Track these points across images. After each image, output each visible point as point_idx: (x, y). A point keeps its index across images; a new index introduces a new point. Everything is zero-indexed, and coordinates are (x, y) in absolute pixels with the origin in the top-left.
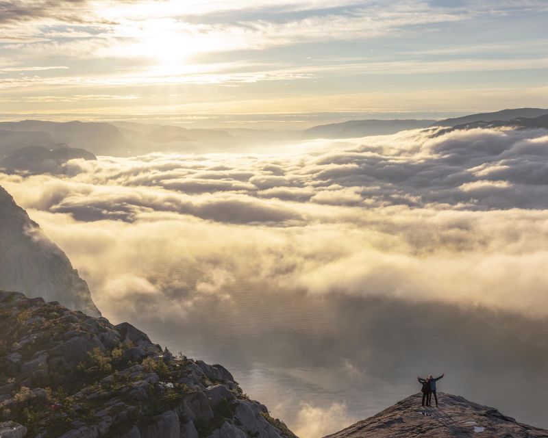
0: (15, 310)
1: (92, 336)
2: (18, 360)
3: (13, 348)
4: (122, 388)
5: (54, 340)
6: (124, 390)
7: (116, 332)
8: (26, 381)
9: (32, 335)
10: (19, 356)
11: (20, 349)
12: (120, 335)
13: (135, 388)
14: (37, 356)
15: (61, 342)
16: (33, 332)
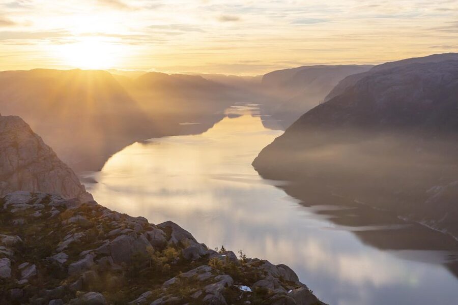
0: (54, 210)
1: (139, 234)
2: (65, 260)
3: (58, 247)
4: (193, 293)
5: (99, 239)
6: (196, 296)
7: (161, 231)
8: (75, 283)
9: (76, 234)
10: (65, 256)
11: (65, 249)
12: (165, 234)
13: (209, 293)
14: (83, 257)
15: (107, 241)
16: (77, 231)
